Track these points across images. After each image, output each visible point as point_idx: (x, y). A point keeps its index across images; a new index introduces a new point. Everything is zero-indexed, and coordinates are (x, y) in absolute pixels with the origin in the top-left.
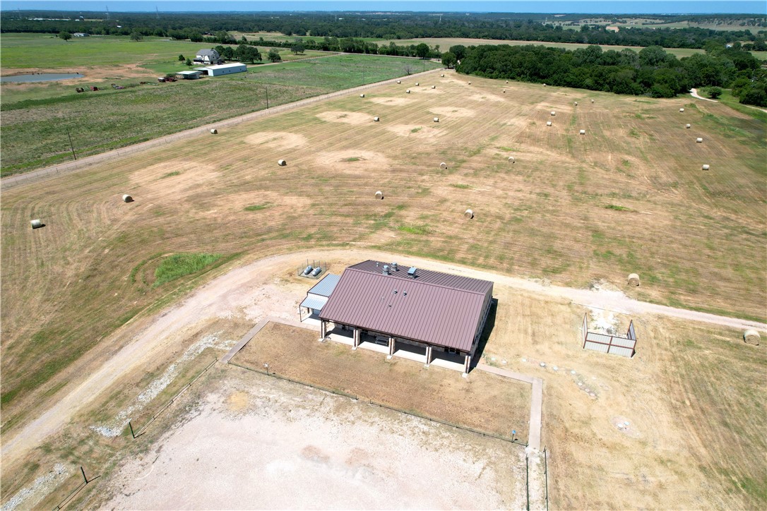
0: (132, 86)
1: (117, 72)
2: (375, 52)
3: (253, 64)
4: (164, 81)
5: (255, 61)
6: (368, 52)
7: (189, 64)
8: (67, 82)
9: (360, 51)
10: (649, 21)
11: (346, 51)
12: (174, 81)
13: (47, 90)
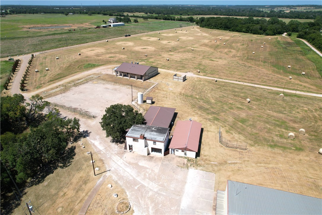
0: (86, 29)
1: (82, 25)
2: (174, 20)
3: (128, 23)
4: (96, 28)
5: (129, 22)
6: (172, 20)
7: (106, 23)
8: (66, 28)
9: (169, 19)
10: (308, 8)
11: (164, 19)
12: (99, 28)
13: (60, 30)
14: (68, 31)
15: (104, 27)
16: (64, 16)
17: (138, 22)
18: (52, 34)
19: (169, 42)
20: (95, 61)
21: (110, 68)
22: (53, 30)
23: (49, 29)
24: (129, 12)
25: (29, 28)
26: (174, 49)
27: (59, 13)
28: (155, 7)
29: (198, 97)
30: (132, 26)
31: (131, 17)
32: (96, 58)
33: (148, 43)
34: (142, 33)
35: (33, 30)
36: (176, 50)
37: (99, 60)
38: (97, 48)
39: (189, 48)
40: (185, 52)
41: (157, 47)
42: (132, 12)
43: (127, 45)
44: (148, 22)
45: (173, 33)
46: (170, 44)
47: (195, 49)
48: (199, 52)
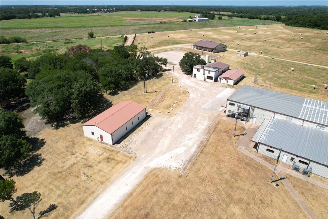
0: (174, 22)
1: (171, 19)
2: (260, 19)
4: (183, 22)
5: (213, 19)
6: (257, 19)
7: (192, 18)
8: (158, 21)
9: (254, 18)
11: (249, 18)
12: (186, 22)
14: (160, 23)
15: (190, 21)
16: (157, 12)
17: (222, 19)
18: (148, 24)
19: (246, 34)
20: (180, 41)
21: (190, 45)
22: (148, 22)
23: (145, 21)
24: (216, 11)
25: (131, 20)
26: (248, 39)
27: (152, 10)
28: (245, 8)
29: (251, 64)
30: (215, 22)
31: (217, 15)
32: (180, 39)
33: (225, 34)
34: (223, 27)
35: (134, 21)
36: (249, 39)
37: (182, 41)
38: (181, 34)
39: (262, 39)
40: (257, 41)
41: (233, 37)
42: (219, 11)
43: (207, 34)
44: (232, 19)
45: (253, 29)
46: (246, 35)
47: (268, 40)
48: (271, 42)
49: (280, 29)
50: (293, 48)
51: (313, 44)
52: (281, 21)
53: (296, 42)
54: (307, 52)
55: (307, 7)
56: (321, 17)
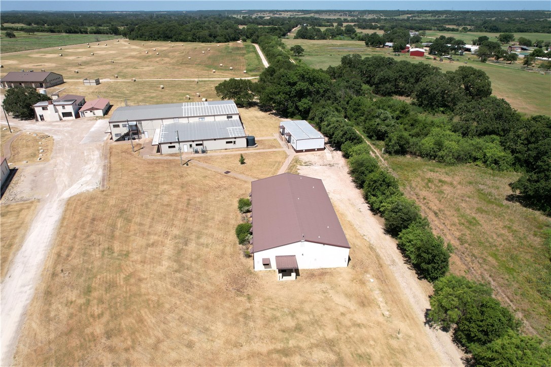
26: (86, 63)
29: (112, 92)
36: (88, 64)
39: (107, 61)
40: (102, 64)
45: (85, 48)
46: (80, 59)
47: (116, 61)
48: (121, 63)
49: (125, 45)
50: (153, 66)
51: (173, 59)
52: (120, 34)
53: (153, 59)
54: (169, 67)
55: (146, 13)
56: (169, 27)
